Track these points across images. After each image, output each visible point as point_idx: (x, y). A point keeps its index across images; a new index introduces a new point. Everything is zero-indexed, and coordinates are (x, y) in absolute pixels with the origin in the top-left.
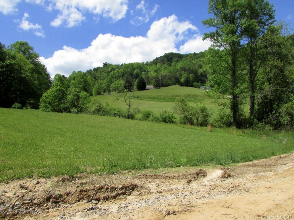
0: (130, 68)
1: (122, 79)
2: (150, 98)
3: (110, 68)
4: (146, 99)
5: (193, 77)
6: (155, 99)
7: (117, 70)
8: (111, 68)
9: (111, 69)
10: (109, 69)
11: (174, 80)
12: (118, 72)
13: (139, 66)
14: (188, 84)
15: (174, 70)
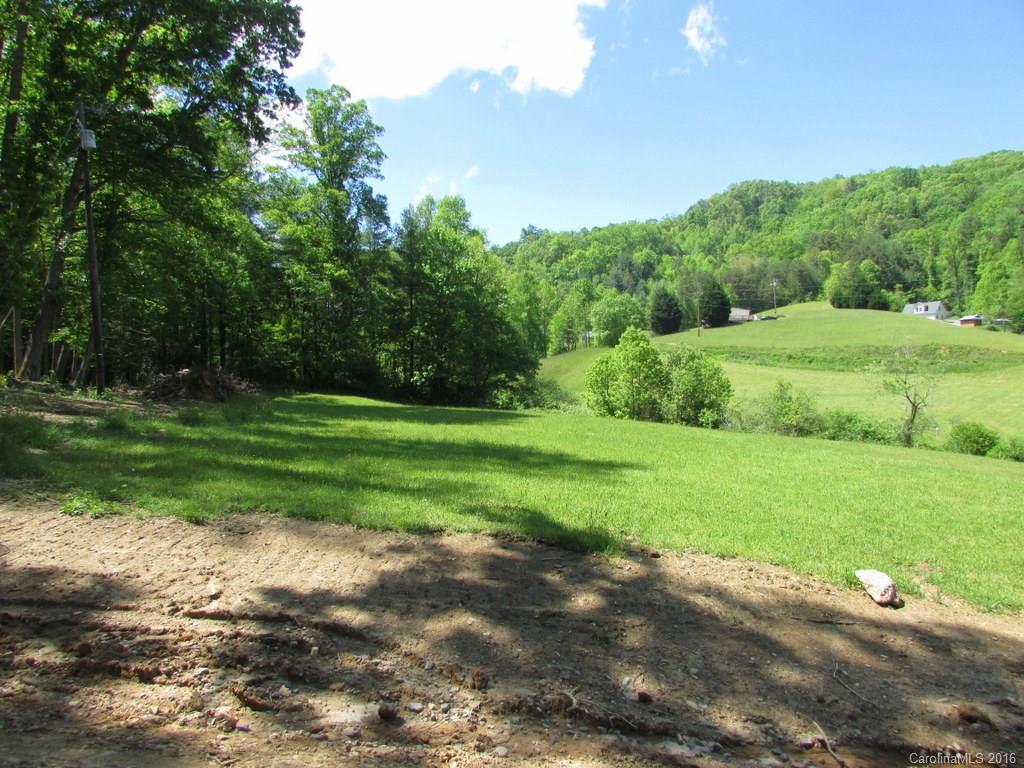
0: (618, 244)
1: (600, 282)
2: (790, 357)
3: (552, 247)
4: (778, 360)
5: (872, 270)
6: (810, 362)
7: (577, 252)
8: (554, 244)
9: (555, 250)
10: (551, 250)
11: (798, 283)
12: (581, 257)
13: (648, 234)
14: (864, 297)
15: (779, 245)
